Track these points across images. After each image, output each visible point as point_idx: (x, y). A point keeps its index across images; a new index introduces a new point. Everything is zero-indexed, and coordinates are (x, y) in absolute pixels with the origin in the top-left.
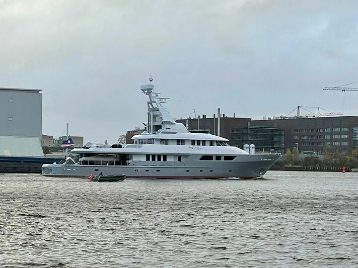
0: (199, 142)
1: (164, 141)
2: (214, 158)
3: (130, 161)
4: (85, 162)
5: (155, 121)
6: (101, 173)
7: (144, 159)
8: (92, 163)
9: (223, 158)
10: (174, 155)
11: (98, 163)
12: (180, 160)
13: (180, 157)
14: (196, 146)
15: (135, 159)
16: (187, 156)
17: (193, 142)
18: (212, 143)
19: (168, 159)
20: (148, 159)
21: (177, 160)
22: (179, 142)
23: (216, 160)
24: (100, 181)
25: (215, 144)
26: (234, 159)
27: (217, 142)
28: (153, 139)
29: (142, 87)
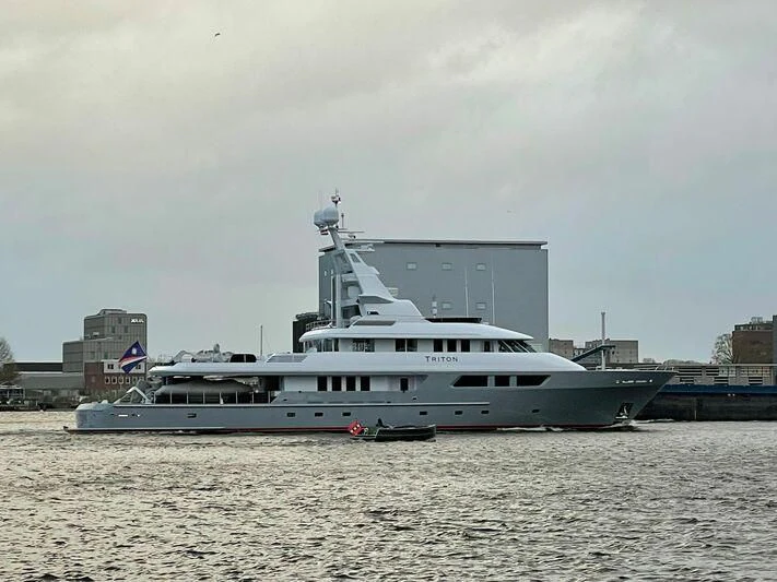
0: (452, 345)
1: (367, 344)
2: (491, 381)
3: (277, 393)
4: (163, 398)
5: (345, 297)
6: (380, 421)
7: (313, 387)
8: (179, 398)
9: (513, 381)
10: (391, 376)
11: (196, 399)
12: (404, 387)
13: (404, 380)
14: (445, 353)
15: (289, 387)
16: (421, 376)
17: (438, 345)
18: (487, 345)
19: (374, 387)
20: (322, 387)
21: (397, 387)
22: (408, 344)
24: (379, 440)
25: (497, 347)
26: (544, 383)
27: (500, 341)
28: (337, 340)
29: (316, 216)
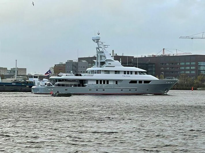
0: (128, 72)
1: (108, 72)
2: (138, 82)
3: (86, 84)
4: (59, 85)
5: (101, 59)
6: (58, 91)
7: (95, 83)
8: (63, 85)
9: (143, 82)
10: (113, 80)
11: (67, 85)
14: (126, 75)
15: (90, 83)
16: (121, 81)
17: (125, 72)
18: (136, 73)
19: (110, 83)
20: (97, 83)
22: (117, 72)
23: (139, 83)
24: (58, 96)
25: (138, 73)
26: (150, 83)
27: (139, 72)
28: (100, 71)
29: (93, 38)
